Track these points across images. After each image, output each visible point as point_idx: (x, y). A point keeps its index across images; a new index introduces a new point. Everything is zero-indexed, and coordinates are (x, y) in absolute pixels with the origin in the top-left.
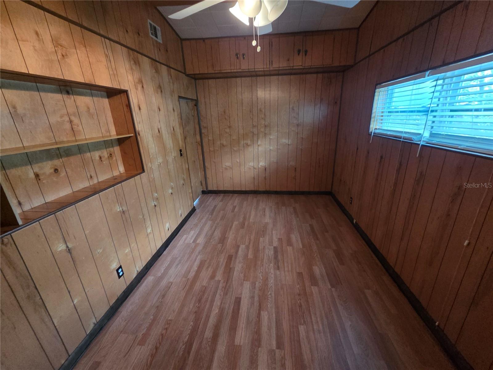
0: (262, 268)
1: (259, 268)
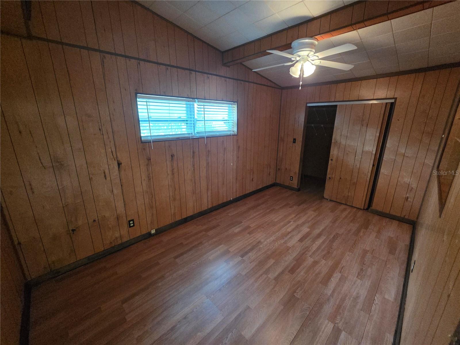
0: (271, 248)
1: (273, 249)
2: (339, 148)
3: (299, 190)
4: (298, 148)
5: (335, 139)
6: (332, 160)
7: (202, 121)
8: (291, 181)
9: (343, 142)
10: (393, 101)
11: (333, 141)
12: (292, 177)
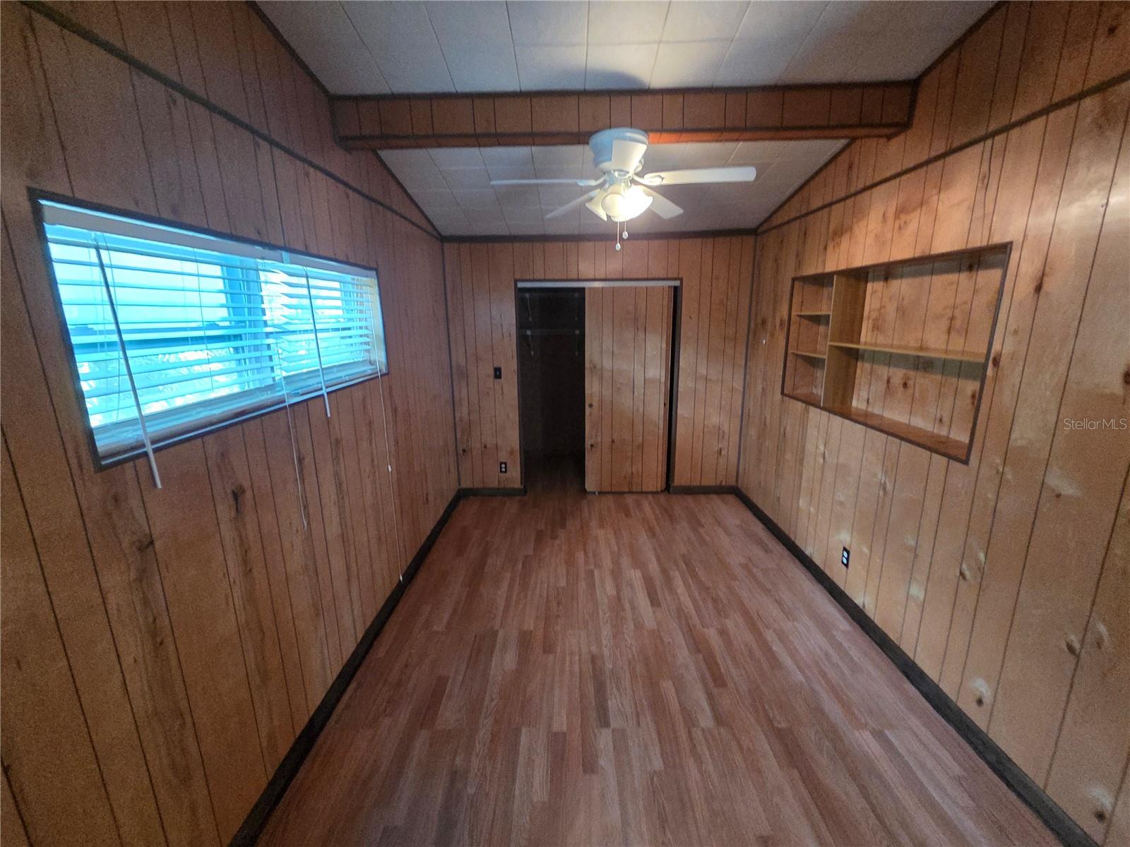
0: (630, 656)
1: (636, 656)
2: (601, 378)
3: (524, 492)
4: (510, 387)
5: (591, 361)
6: (591, 406)
7: (306, 331)
8: (503, 475)
9: (607, 364)
10: (677, 283)
11: (587, 365)
12: (505, 464)
